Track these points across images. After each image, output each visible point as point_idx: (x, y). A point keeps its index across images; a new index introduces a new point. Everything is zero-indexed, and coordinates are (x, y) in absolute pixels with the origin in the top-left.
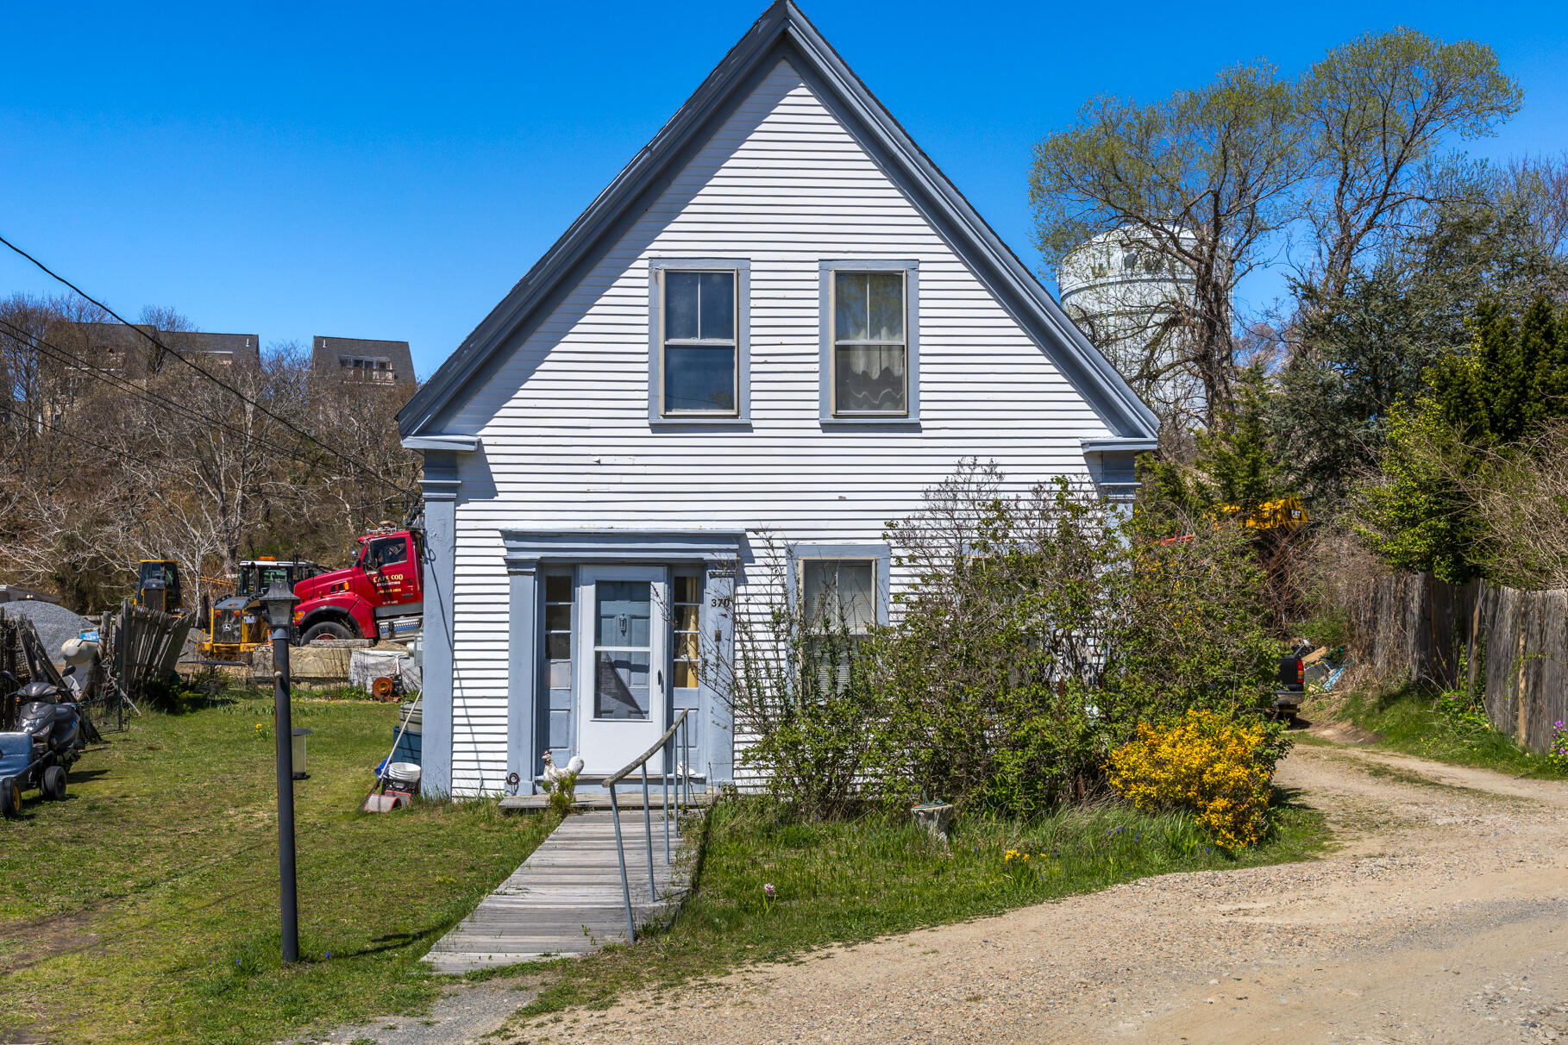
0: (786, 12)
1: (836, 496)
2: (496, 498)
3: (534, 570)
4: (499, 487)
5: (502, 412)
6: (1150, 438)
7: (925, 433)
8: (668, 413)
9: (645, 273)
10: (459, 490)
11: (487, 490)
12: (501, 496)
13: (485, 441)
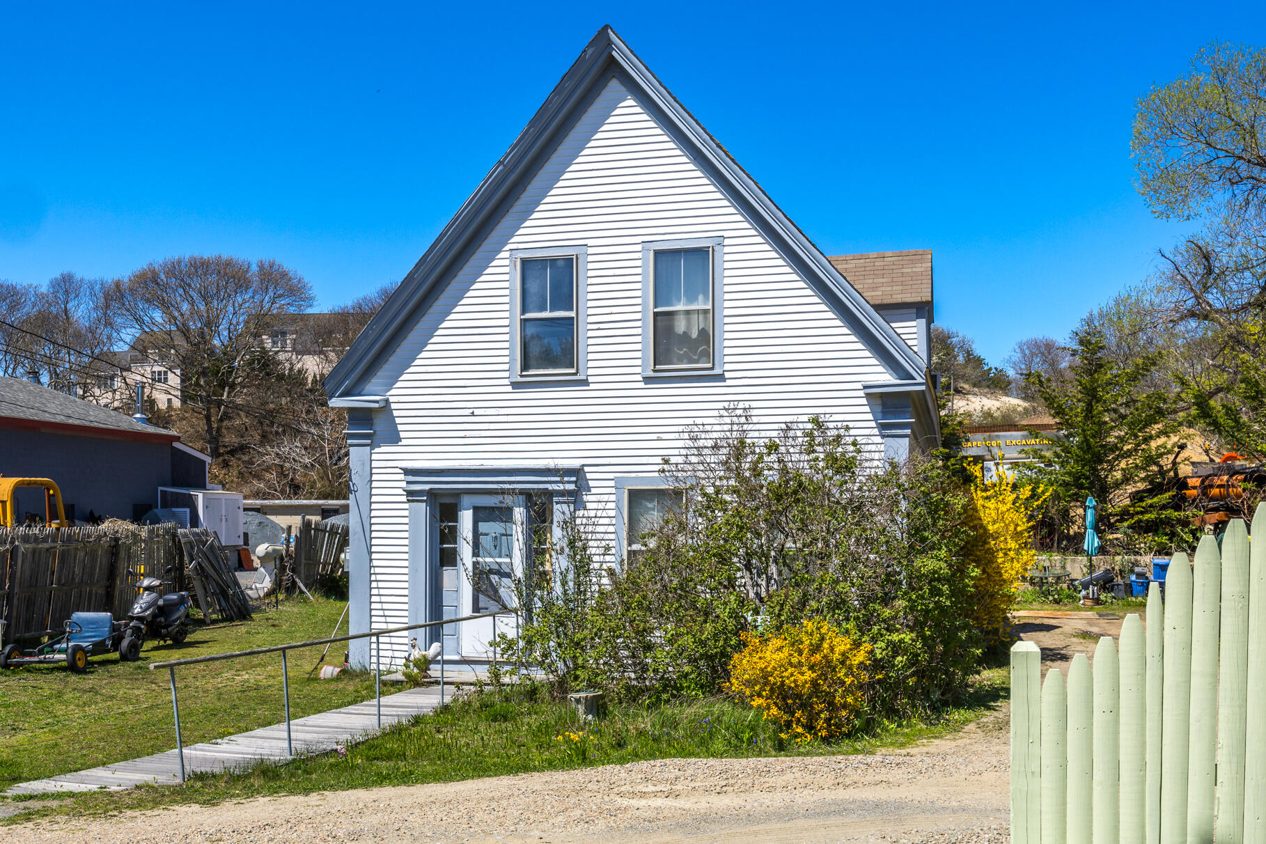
0: (609, 39)
1: (654, 436)
2: (400, 443)
3: (425, 498)
4: (402, 435)
5: (404, 377)
6: (920, 380)
7: (729, 382)
8: (524, 373)
9: (507, 262)
10: (375, 437)
11: (394, 438)
12: (404, 442)
13: (391, 399)
